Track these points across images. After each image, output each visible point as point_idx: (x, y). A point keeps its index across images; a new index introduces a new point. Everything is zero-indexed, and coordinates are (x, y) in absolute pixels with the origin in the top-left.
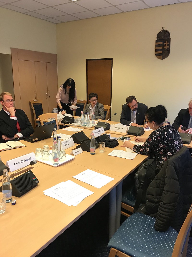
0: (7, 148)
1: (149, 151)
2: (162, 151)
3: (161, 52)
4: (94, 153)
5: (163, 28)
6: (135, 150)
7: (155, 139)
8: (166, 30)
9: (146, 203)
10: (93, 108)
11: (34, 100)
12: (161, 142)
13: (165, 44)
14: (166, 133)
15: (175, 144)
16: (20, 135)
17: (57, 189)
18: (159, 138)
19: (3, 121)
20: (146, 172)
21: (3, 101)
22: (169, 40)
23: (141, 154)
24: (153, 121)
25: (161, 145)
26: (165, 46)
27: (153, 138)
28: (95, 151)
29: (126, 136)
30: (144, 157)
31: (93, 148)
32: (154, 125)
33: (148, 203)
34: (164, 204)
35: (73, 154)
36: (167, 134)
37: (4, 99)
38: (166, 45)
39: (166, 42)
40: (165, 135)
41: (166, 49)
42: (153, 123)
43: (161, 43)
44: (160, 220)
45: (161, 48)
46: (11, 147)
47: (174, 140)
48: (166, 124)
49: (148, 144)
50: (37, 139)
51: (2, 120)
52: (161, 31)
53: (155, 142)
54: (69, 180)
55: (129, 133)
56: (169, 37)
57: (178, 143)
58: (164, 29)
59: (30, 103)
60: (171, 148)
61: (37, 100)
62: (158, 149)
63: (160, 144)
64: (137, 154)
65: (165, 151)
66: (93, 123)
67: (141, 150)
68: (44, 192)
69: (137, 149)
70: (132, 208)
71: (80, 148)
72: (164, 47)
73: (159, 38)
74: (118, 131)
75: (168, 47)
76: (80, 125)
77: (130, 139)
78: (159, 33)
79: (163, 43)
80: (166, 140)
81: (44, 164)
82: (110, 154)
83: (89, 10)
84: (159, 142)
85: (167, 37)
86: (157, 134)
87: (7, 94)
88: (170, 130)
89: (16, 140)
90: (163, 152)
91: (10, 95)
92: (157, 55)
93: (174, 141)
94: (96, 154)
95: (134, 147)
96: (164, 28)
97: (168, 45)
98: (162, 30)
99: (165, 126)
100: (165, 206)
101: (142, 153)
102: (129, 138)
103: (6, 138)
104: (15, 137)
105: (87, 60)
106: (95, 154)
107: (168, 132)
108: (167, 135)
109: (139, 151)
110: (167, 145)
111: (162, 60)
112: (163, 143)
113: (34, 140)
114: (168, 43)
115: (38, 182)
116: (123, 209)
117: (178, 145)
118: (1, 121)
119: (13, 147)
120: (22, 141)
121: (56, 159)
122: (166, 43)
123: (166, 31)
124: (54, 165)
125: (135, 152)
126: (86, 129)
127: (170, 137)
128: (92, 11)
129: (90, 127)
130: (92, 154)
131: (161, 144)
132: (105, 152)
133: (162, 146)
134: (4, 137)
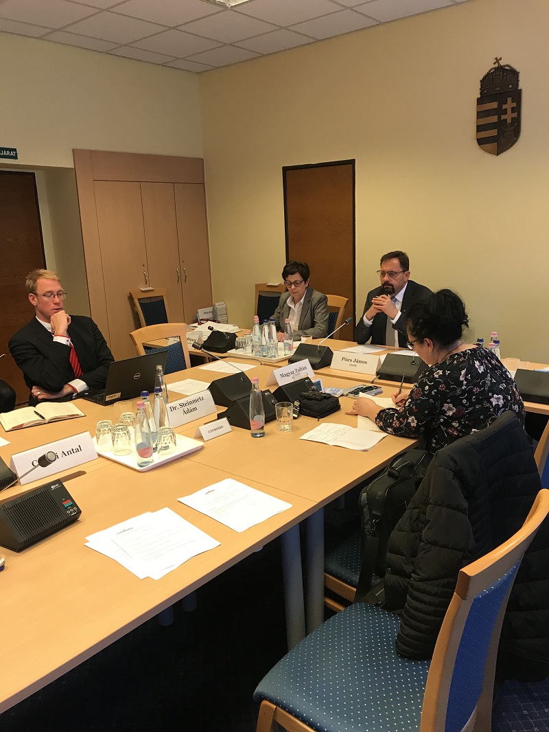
0: (32, 422)
1: (415, 425)
2: (455, 424)
3: (494, 132)
4: (261, 431)
5: (497, 60)
6: (381, 424)
7: (431, 390)
8: (507, 65)
9: (387, 576)
10: (297, 305)
11: (142, 289)
12: (449, 400)
13: (504, 107)
14: (463, 372)
15: (494, 404)
16: (79, 385)
17: (124, 531)
18: (442, 387)
19: (35, 348)
20: (391, 487)
21: (36, 294)
22: (517, 96)
23: (395, 435)
24: (427, 339)
25: (450, 409)
26: (505, 112)
27: (427, 388)
28: (262, 428)
29: (372, 382)
30: (404, 444)
31: (258, 420)
32: (430, 349)
33: (390, 578)
34: (421, 580)
35: (200, 437)
36: (466, 374)
37: (40, 291)
38: (509, 111)
39: (509, 100)
40: (462, 378)
41: (509, 121)
42: (429, 345)
43: (494, 105)
44: (411, 627)
45: (494, 119)
46: (43, 418)
47: (489, 391)
48: (465, 346)
49: (411, 405)
50: (118, 395)
51: (32, 347)
52: (491, 69)
53: (431, 400)
54: (167, 509)
55: (381, 375)
56: (517, 85)
57: (501, 402)
58: (502, 63)
59: (131, 298)
60: (482, 417)
61: (151, 288)
62: (442, 420)
63: (446, 407)
64: (387, 434)
65: (464, 426)
66: (287, 347)
67: (396, 424)
68: (87, 538)
69: (385, 420)
70: (353, 591)
71: (225, 419)
72: (503, 117)
73: (486, 91)
74: (353, 369)
75: (515, 115)
76: (251, 355)
77: (381, 392)
78: (488, 74)
79: (500, 106)
80: (464, 392)
81: (115, 464)
82: (304, 437)
83: (281, 28)
84: (442, 398)
85: (510, 86)
86: (436, 376)
87: (47, 276)
88: (477, 363)
89: (68, 398)
90: (456, 429)
91: (54, 280)
92: (481, 142)
93: (490, 394)
94: (268, 434)
95: (379, 414)
96: (501, 59)
97: (513, 110)
98: (496, 65)
99: (465, 353)
100: (422, 585)
101: (398, 432)
102: (377, 387)
103: (42, 393)
104: (67, 390)
105: (285, 169)
106: (263, 435)
107: (471, 370)
108: (466, 379)
109: (391, 426)
110: (470, 406)
111: (498, 155)
112: (456, 402)
113: (111, 399)
114: (514, 105)
115: (79, 512)
116: (328, 593)
117: (502, 408)
118: (30, 349)
119: (48, 418)
120: (80, 400)
121: (144, 450)
122: (509, 105)
123: (507, 68)
124: (141, 466)
125: (381, 428)
126: (264, 364)
127: (477, 385)
128: (288, 30)
129: (277, 358)
130: (254, 435)
131: (451, 405)
132: (294, 429)
133: (454, 411)
134: (36, 392)
